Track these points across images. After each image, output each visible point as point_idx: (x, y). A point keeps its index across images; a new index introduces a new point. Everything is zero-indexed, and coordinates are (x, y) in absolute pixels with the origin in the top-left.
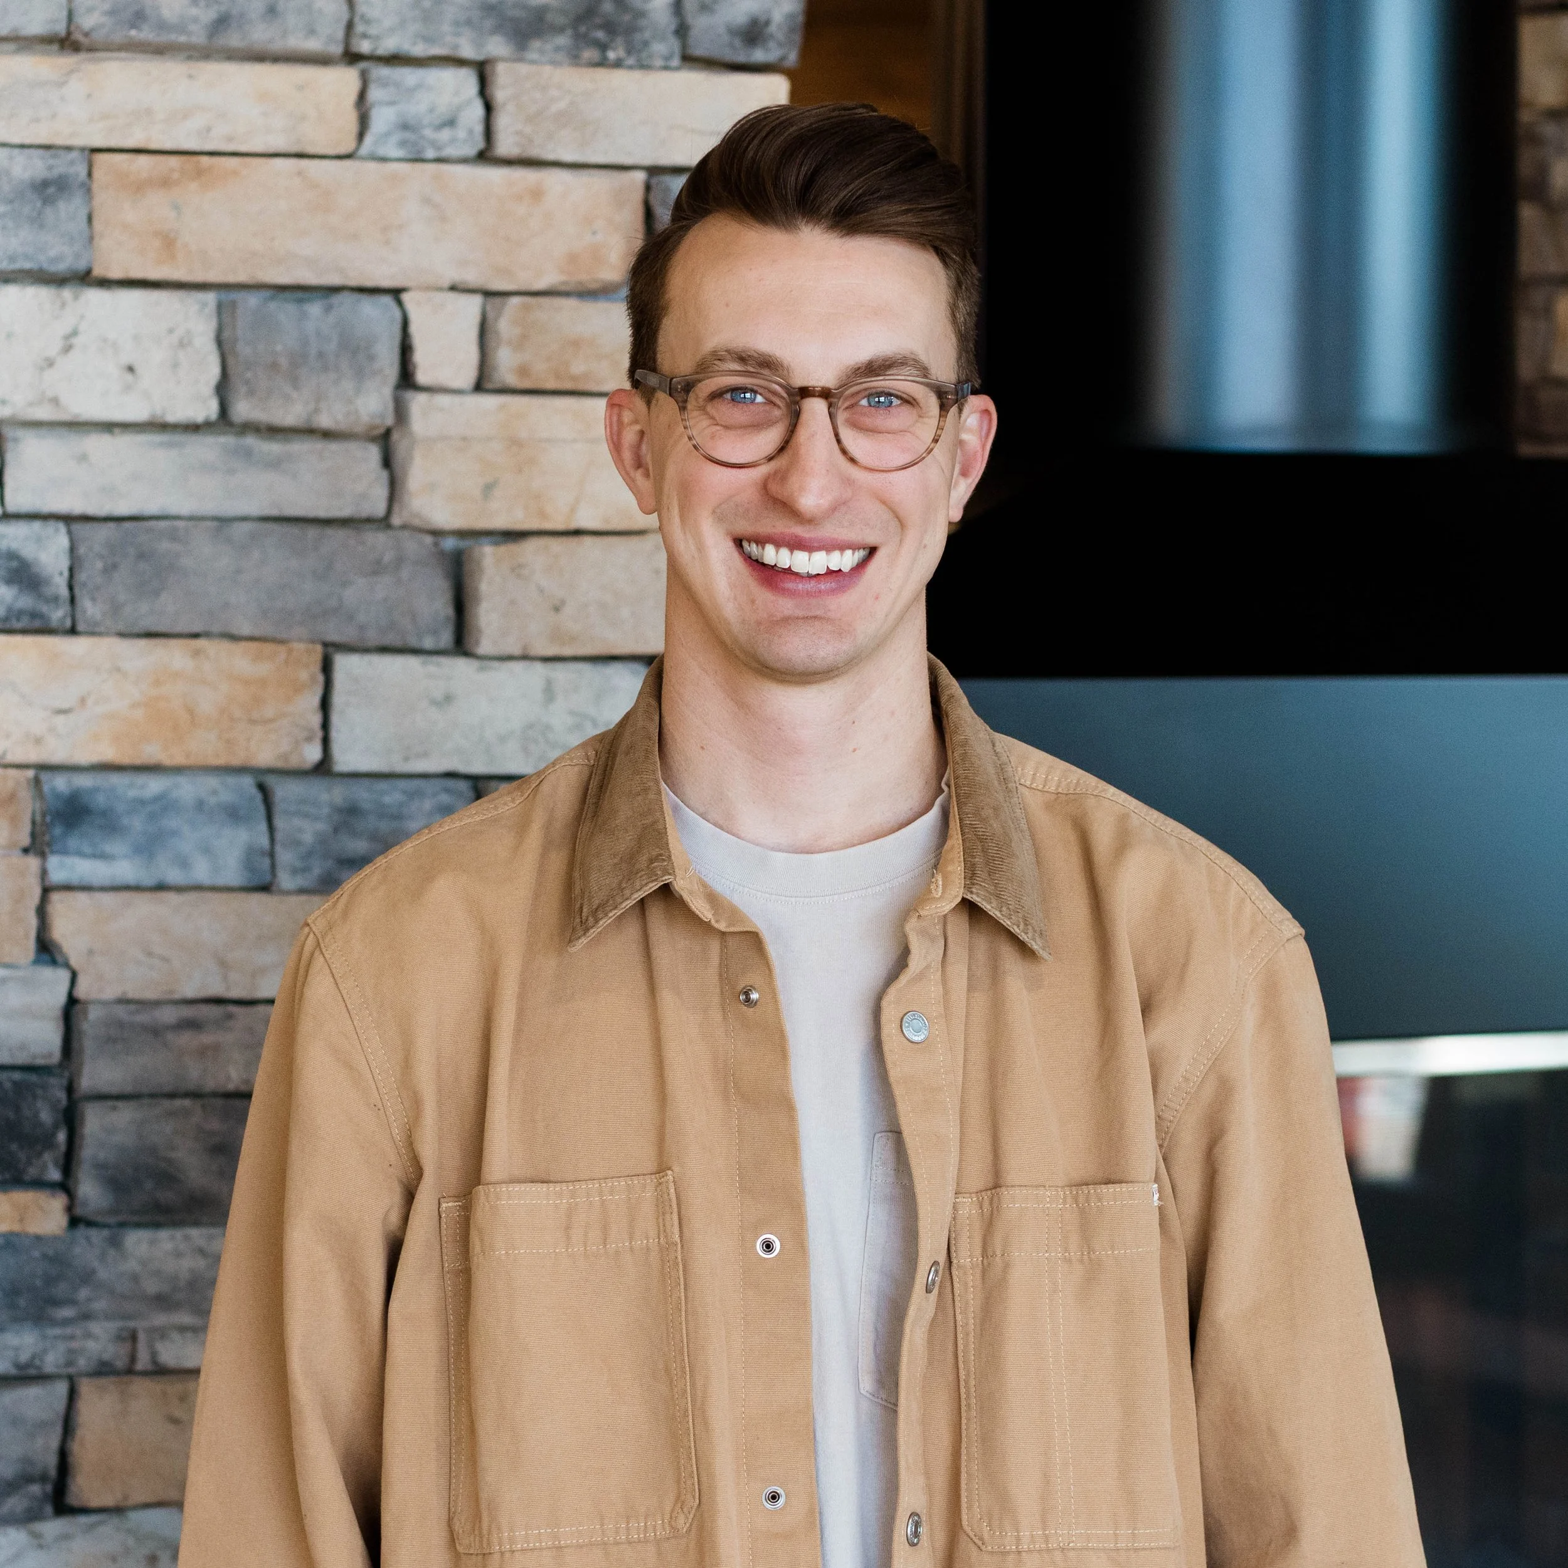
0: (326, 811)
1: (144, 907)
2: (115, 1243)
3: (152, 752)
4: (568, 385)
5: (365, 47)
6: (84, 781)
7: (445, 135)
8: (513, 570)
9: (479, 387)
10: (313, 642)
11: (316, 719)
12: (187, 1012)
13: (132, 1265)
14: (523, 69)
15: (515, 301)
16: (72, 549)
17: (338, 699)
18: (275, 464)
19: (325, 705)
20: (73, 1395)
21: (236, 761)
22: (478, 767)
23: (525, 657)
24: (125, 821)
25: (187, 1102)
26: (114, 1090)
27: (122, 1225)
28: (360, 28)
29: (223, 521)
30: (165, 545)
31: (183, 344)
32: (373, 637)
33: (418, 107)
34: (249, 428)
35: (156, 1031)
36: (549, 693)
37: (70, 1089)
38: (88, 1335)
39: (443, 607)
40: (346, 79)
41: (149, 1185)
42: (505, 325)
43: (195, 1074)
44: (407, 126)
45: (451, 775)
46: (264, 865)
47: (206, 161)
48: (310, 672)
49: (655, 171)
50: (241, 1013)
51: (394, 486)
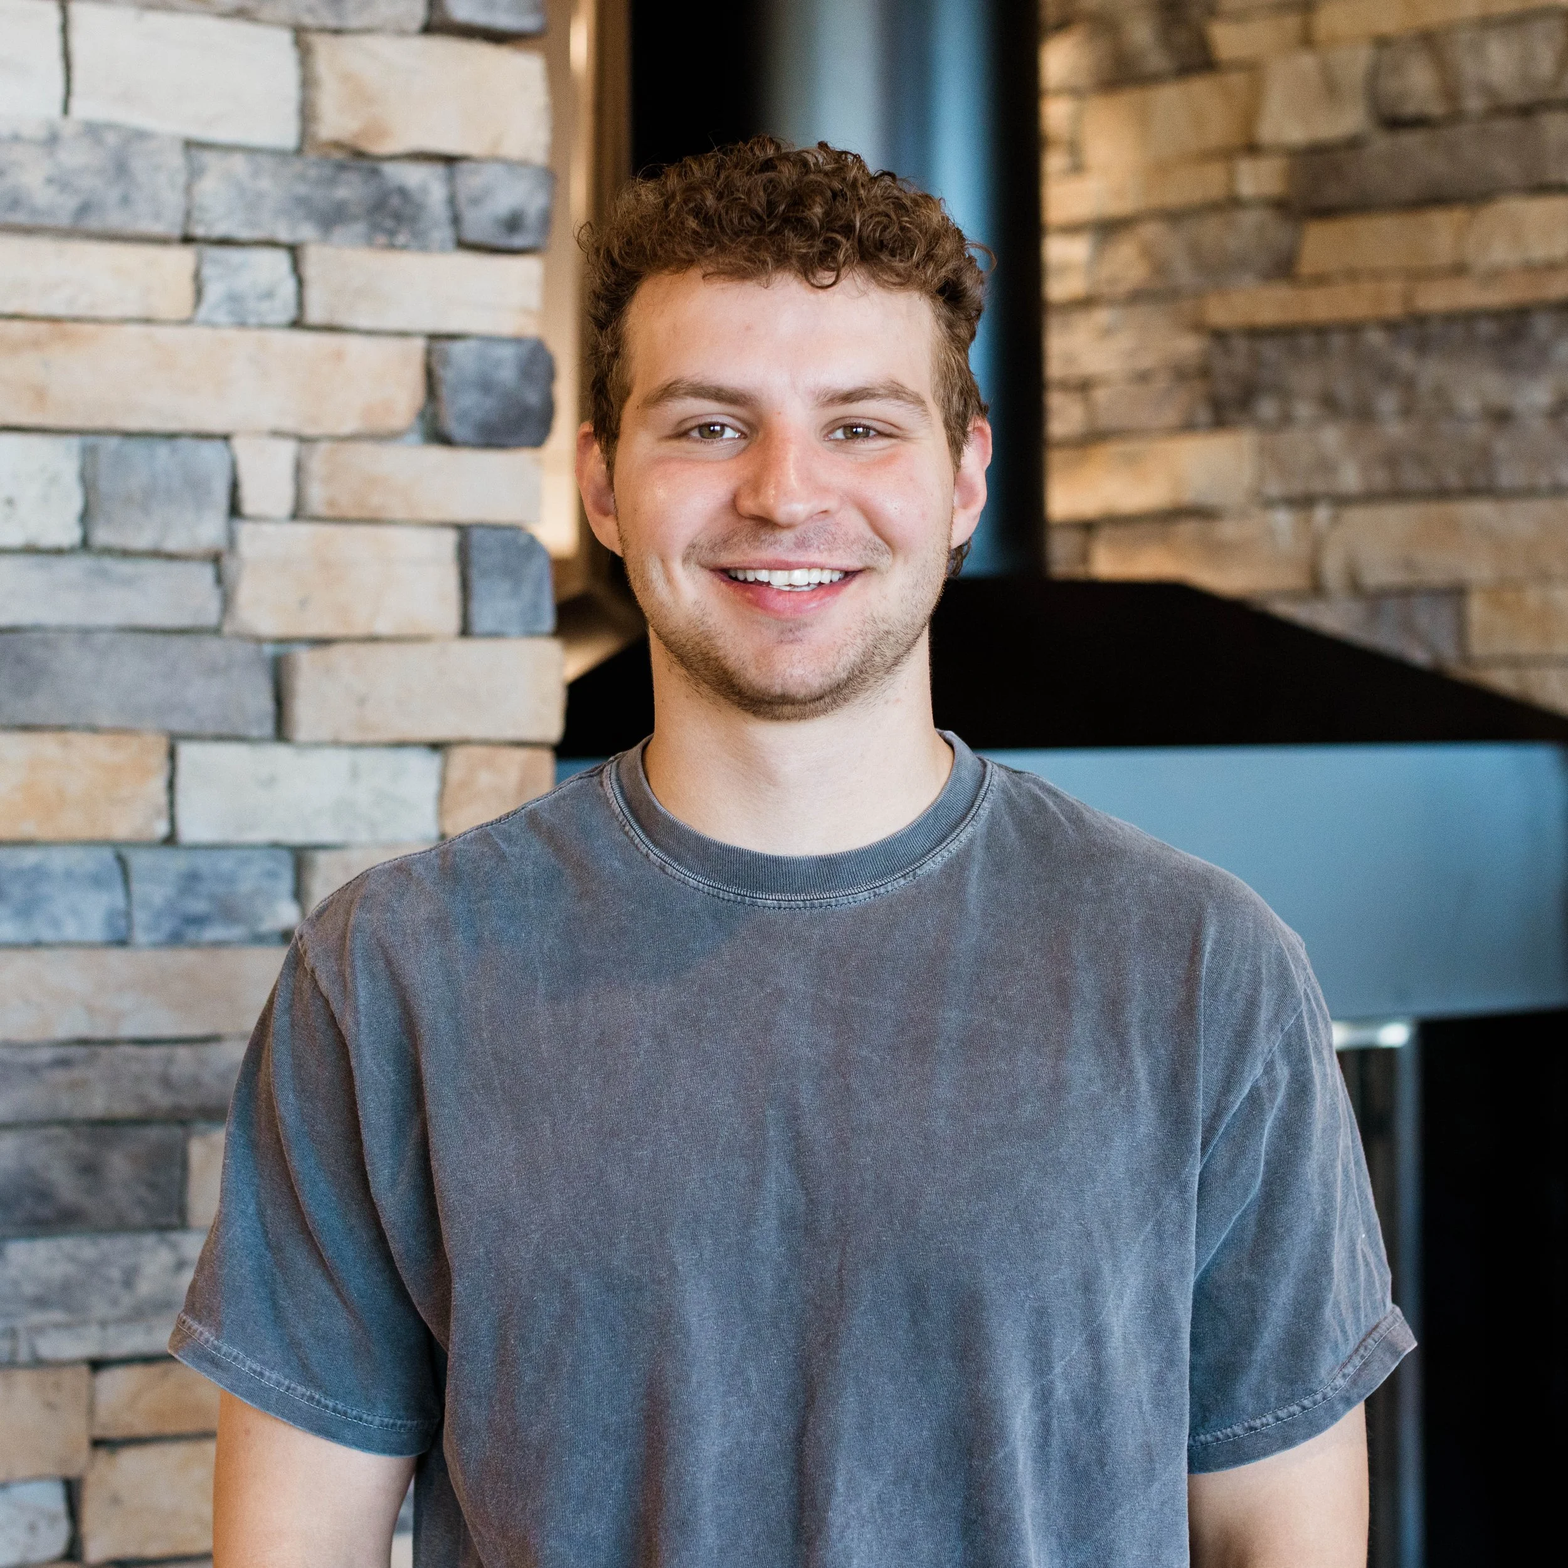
0: (172, 877)
1: (23, 962)
3: (28, 828)
4: (366, 514)
5: (199, 231)
7: (265, 306)
8: (325, 671)
9: (296, 515)
10: (160, 733)
11: (162, 799)
12: (62, 1052)
13: (12, 1272)
14: (328, 251)
15: (323, 447)
17: (182, 781)
18: (128, 582)
19: (171, 786)
21: (99, 833)
22: (298, 836)
23: (336, 744)
24: (8, 889)
25: (59, 1130)
28: (196, 214)
29: (85, 633)
30: (39, 653)
31: (54, 480)
32: (210, 728)
33: (243, 283)
34: (108, 551)
35: (33, 1070)
36: (355, 774)
39: (264, 703)
40: (182, 259)
41: (29, 1202)
42: (317, 464)
43: (68, 1105)
44: (234, 299)
45: (275, 846)
46: (122, 923)
47: (70, 327)
48: (158, 759)
49: (434, 337)
50: (104, 1051)
51: (227, 601)
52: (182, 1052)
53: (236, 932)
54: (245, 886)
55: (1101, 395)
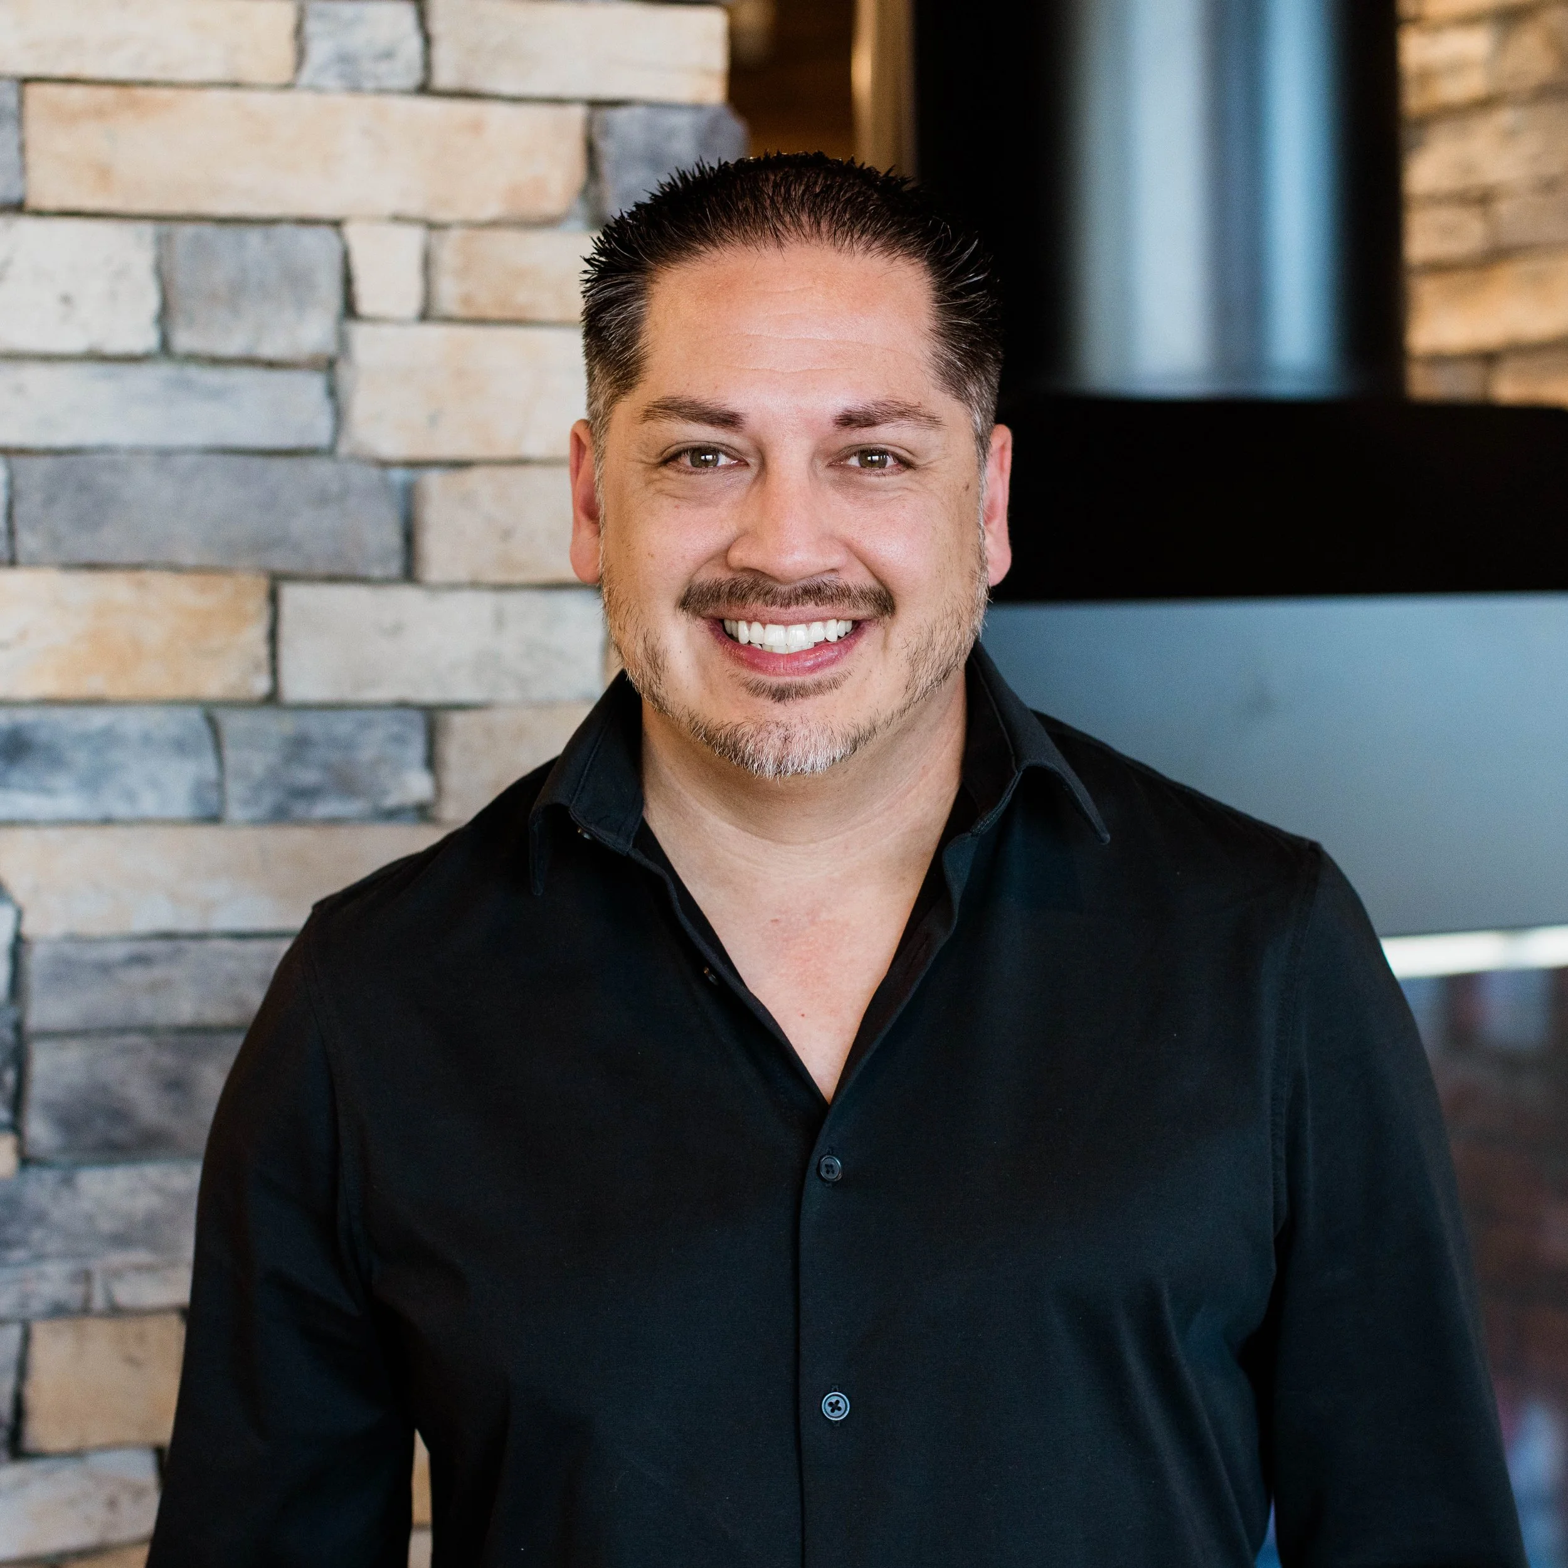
0: (275, 741)
1: (93, 842)
2: (68, 1181)
3: (95, 685)
4: (509, 314)
6: (26, 716)
7: (383, 67)
8: (461, 499)
9: (425, 316)
10: (259, 573)
11: (263, 651)
12: (139, 947)
13: (86, 1205)
15: (456, 232)
16: (11, 483)
17: (286, 630)
18: (216, 395)
19: (273, 636)
20: (26, 1339)
21: (185, 690)
22: (430, 695)
23: (475, 585)
24: (69, 755)
25: (137, 1038)
26: (63, 1027)
27: (78, 1165)
29: (165, 454)
30: (106, 478)
31: (122, 274)
32: (321, 568)
33: (357, 40)
34: (193, 358)
35: (104, 968)
36: (500, 621)
37: (18, 1027)
38: (42, 1276)
39: (392, 537)
40: (283, 12)
41: (101, 1123)
42: (448, 253)
43: (147, 1009)
44: (345, 59)
45: (402, 705)
46: (212, 797)
47: (141, 92)
48: (256, 603)
49: (595, 104)
50: (192, 946)
51: (339, 417)
53: (355, 807)
54: (366, 754)
55: (1504, 209)
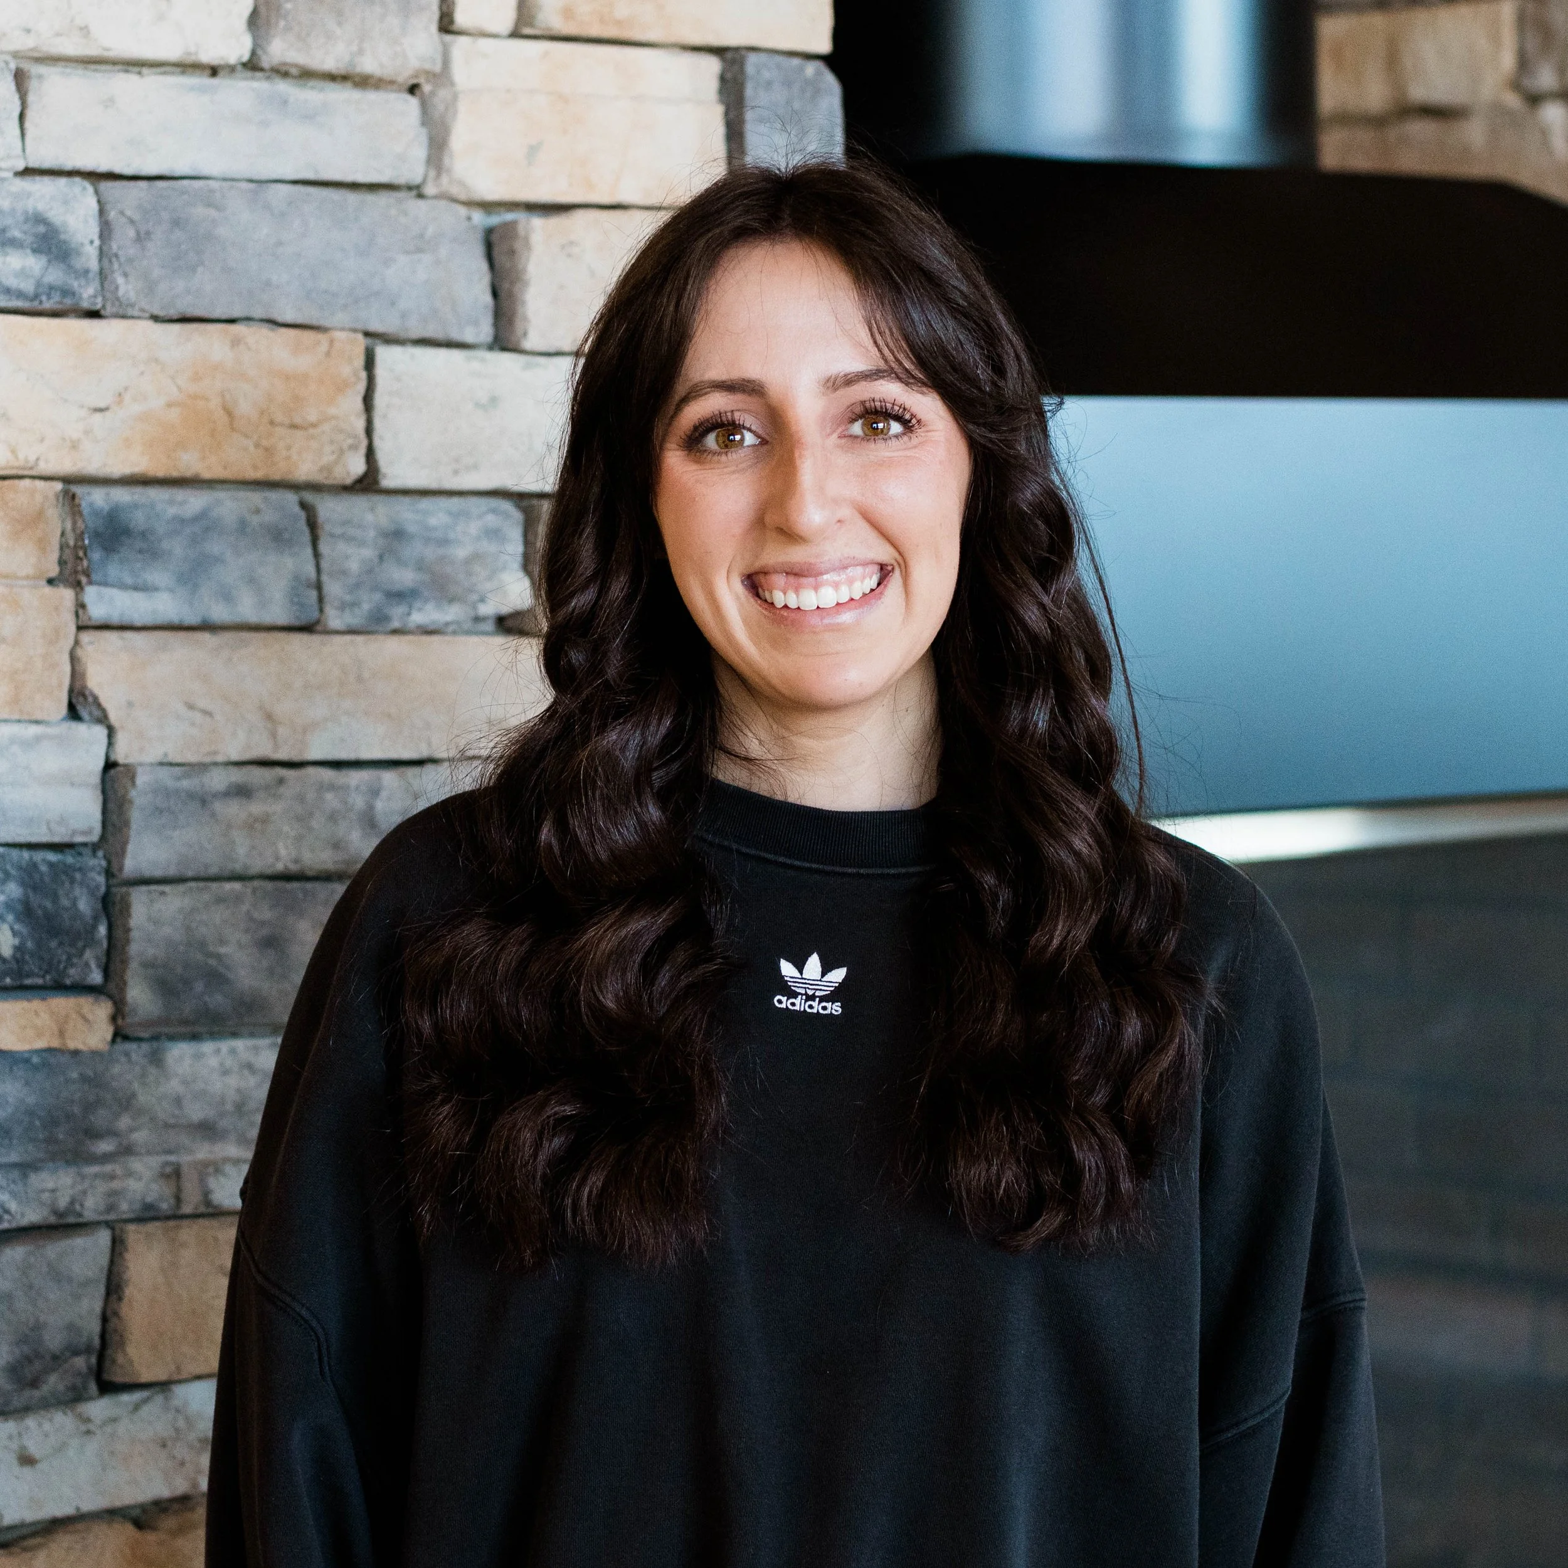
0: (372, 533)
1: (181, 649)
2: (156, 1059)
3: (190, 463)
4: (611, 30)
6: (120, 497)
8: (563, 247)
9: (518, 31)
10: (355, 330)
11: (360, 424)
12: (237, 776)
13: (174, 1086)
16: (102, 212)
17: (380, 400)
18: (309, 117)
19: (368, 404)
20: (118, 1245)
21: (277, 470)
22: (527, 482)
24: (165, 545)
25: (237, 886)
26: (158, 873)
29: (258, 184)
30: (200, 211)
32: (414, 327)
34: (282, 72)
35: (203, 800)
37: (109, 873)
38: (130, 1174)
41: (199, 986)
43: (245, 851)
45: (498, 493)
46: (311, 599)
48: (353, 369)
50: (290, 776)
51: (437, 146)
52: (389, 777)
53: (452, 613)
54: (460, 551)
